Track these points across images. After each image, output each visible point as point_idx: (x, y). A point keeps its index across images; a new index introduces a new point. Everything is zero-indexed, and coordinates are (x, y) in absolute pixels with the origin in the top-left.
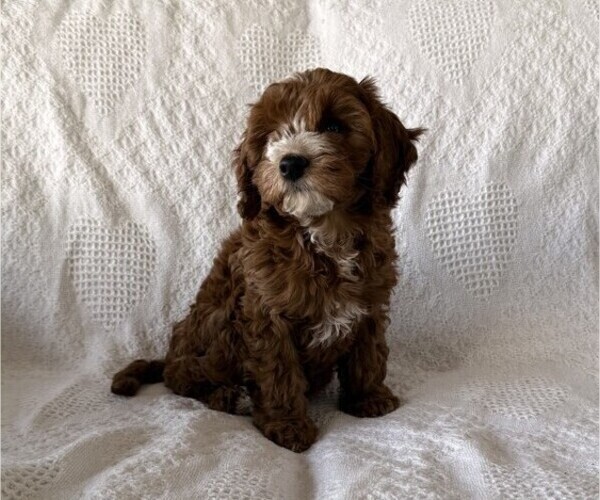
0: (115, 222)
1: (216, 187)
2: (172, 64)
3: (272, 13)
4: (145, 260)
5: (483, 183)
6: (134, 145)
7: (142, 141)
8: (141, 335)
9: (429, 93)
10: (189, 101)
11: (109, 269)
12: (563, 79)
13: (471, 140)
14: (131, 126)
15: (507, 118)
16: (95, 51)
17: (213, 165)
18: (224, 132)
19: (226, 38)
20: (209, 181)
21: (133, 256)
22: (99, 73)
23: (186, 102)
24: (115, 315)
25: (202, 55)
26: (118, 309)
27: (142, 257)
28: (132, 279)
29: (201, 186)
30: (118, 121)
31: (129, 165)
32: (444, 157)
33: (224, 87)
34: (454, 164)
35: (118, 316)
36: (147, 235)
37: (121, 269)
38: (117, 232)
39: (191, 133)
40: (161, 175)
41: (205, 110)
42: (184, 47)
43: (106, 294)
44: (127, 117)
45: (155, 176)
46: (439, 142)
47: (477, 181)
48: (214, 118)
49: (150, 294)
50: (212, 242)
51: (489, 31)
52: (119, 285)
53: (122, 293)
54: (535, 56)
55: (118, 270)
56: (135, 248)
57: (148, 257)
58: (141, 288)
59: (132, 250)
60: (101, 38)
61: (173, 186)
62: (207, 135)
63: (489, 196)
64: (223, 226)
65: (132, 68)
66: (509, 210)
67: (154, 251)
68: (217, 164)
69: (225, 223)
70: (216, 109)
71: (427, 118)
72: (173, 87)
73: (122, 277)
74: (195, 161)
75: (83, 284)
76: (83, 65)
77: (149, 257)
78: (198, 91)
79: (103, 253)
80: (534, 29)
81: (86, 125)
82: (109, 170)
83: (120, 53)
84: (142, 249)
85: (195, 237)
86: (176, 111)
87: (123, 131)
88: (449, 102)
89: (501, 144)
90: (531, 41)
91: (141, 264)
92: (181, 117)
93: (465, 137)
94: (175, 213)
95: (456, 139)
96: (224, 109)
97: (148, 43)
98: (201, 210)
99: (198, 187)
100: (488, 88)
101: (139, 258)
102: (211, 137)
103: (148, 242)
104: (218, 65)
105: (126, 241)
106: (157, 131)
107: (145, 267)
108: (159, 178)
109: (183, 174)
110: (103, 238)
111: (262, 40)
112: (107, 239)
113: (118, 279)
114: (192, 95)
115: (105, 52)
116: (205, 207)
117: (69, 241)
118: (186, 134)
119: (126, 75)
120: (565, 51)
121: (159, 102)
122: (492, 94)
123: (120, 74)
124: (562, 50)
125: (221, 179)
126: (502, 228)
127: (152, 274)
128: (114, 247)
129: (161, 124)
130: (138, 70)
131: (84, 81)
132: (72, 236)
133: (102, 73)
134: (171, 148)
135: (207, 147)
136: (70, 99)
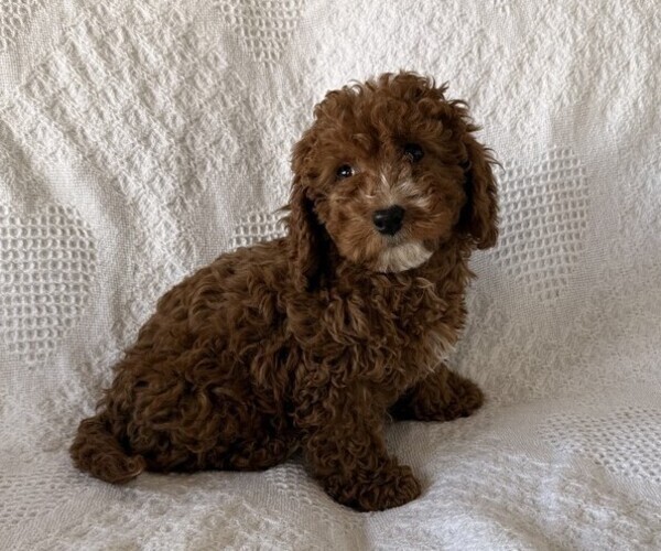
0: (30, 207)
1: (177, 150)
4: (79, 259)
5: (543, 148)
6: (51, 92)
7: (62, 86)
8: (84, 369)
9: (467, 25)
10: (128, 28)
11: (26, 278)
13: (525, 89)
14: (44, 65)
15: (570, 58)
17: (169, 120)
18: (181, 72)
20: (166, 144)
21: (60, 255)
23: (124, 29)
24: (41, 344)
26: (46, 335)
27: (74, 254)
28: (63, 288)
29: (154, 150)
31: (44, 122)
32: (491, 114)
34: (505, 123)
35: (46, 345)
36: (80, 223)
37: (45, 276)
38: (34, 221)
40: (93, 134)
41: (152, 41)
43: (24, 315)
44: (37, 51)
45: (85, 137)
46: (484, 92)
47: (535, 145)
48: (165, 52)
49: (92, 309)
50: (177, 232)
52: (44, 299)
53: (49, 310)
55: (40, 276)
56: (63, 243)
57: (83, 255)
58: (77, 300)
59: (58, 246)
61: (112, 150)
62: (156, 76)
63: (553, 165)
64: (190, 207)
66: (578, 183)
67: (91, 245)
68: (174, 118)
69: (193, 204)
70: (167, 38)
71: (466, 60)
72: (103, 9)
73: (46, 287)
74: (142, 113)
77: (85, 254)
79: (16, 255)
82: (14, 131)
84: (73, 244)
85: (151, 224)
87: (33, 72)
88: (493, 38)
89: (565, 94)
91: (74, 266)
92: (117, 49)
93: (517, 85)
94: (118, 189)
95: (506, 89)
96: (179, 39)
98: (157, 185)
99: (149, 152)
100: (542, 19)
101: (70, 256)
102: (163, 79)
103: (82, 234)
105: (49, 234)
106: (82, 70)
107: (80, 269)
108: (91, 140)
109: (125, 132)
110: (13, 232)
112: (20, 232)
113: (42, 291)
116: (161, 180)
118: (126, 75)
121: (83, 30)
122: (549, 27)
125: (182, 140)
126: (570, 208)
127: (92, 279)
128: (30, 244)
134: (105, 95)
135: (158, 94)
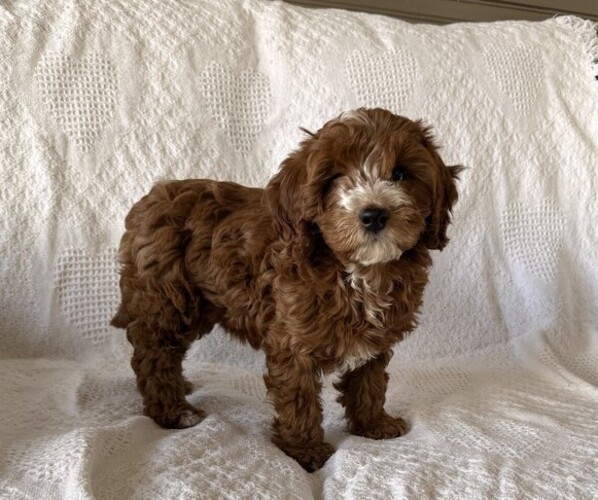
2: (143, 100)
3: (227, 52)
12: (468, 130)
16: (72, 92)
19: (189, 75)
22: (77, 113)
25: (169, 92)
30: (98, 157)
33: (189, 119)
39: (163, 163)
42: (152, 84)
51: (412, 85)
54: (447, 110)
60: (76, 79)
65: (107, 106)
75: (71, 307)
76: (62, 106)
78: (167, 123)
80: (447, 85)
81: (69, 164)
83: (95, 92)
86: (148, 144)
90: (445, 96)
97: (119, 82)
104: (183, 100)
111: (220, 76)
114: (162, 128)
115: (81, 92)
117: (57, 272)
119: (102, 113)
120: (471, 106)
123: (97, 113)
124: (468, 105)
129: (135, 155)
130: (113, 107)
131: (65, 121)
132: (60, 267)
133: (80, 113)
136: (53, 141)
